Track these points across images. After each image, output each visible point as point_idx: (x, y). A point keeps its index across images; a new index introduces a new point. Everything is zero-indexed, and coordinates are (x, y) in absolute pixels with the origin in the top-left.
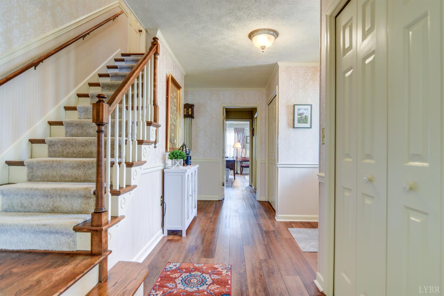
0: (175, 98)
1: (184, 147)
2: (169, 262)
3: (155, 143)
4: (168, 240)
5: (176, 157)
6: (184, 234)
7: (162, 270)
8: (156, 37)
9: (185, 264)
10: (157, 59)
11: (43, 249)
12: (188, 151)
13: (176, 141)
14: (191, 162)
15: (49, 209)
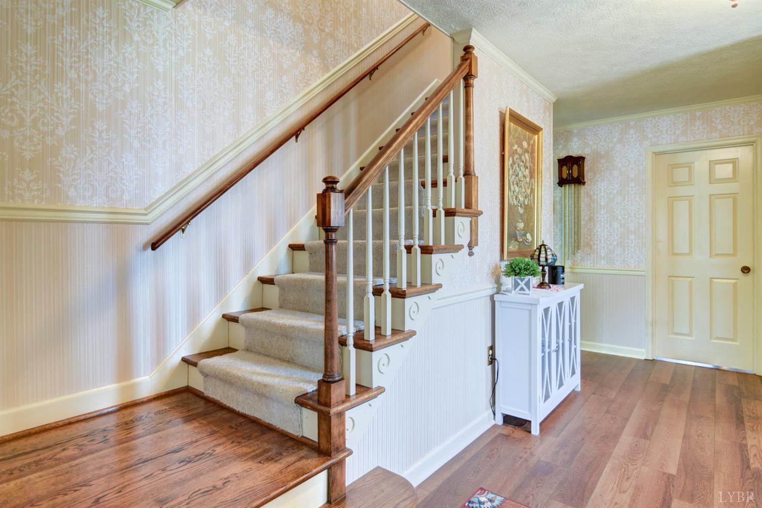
0: (526, 151)
1: (543, 249)
2: (482, 489)
3: (470, 247)
4: (501, 435)
5: (517, 272)
6: (535, 430)
7: (462, 503)
8: (471, 44)
9: (513, 503)
10: (473, 86)
11: (267, 421)
12: (550, 257)
13: (531, 235)
14: (563, 278)
15: (288, 356)
